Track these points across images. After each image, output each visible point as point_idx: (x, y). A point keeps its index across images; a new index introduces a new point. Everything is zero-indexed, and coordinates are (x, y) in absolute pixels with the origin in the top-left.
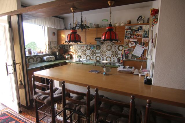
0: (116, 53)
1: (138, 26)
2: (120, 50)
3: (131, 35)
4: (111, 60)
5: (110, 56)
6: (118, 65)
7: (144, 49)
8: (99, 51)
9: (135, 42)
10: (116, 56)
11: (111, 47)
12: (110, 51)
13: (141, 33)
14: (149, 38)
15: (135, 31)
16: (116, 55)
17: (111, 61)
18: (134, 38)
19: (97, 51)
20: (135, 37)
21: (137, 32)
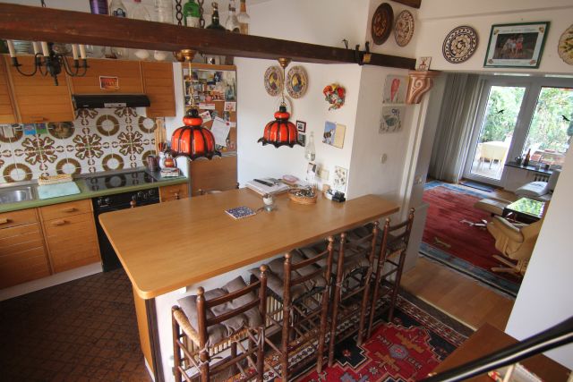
0: (137, 140)
1: (213, 72)
2: (146, 131)
3: (199, 93)
4: (122, 165)
5: (116, 151)
6: (169, 175)
7: (229, 127)
8: (70, 141)
9: (211, 112)
10: (137, 148)
11: (116, 122)
12: (115, 138)
13: (219, 89)
14: (236, 101)
15: (209, 83)
16: (138, 145)
17: (125, 167)
18: (207, 103)
19: (58, 142)
20: (209, 98)
21: (213, 86)
